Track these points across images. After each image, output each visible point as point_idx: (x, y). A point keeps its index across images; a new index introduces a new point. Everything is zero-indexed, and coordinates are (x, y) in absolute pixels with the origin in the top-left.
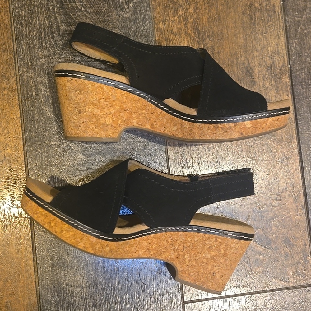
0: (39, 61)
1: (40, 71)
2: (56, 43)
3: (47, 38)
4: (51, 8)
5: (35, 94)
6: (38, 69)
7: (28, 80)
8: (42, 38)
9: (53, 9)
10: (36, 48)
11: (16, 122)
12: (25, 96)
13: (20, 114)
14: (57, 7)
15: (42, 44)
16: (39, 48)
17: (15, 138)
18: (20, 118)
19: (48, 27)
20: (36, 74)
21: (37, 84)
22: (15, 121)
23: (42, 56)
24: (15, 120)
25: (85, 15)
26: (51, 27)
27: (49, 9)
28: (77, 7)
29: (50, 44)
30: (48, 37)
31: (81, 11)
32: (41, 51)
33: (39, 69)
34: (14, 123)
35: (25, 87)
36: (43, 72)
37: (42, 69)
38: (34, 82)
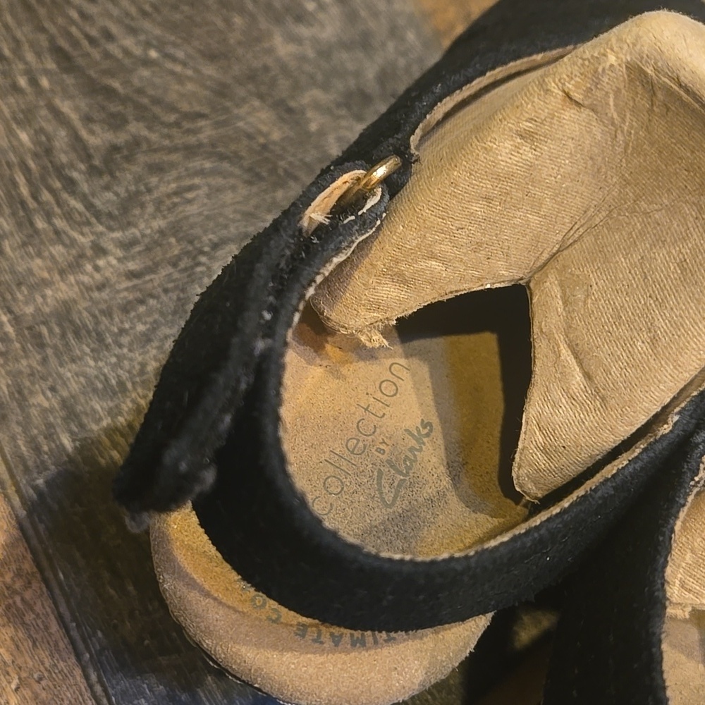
0: (44, 297)
1: (63, 335)
2: (90, 206)
3: (46, 196)
4: (22, 82)
5: (74, 441)
6: (51, 331)
7: (20, 392)
8: (23, 203)
9: (34, 82)
10: (13, 249)
11: (23, 600)
12: (30, 463)
13: (29, 556)
14: (47, 72)
15: (32, 224)
16: (24, 244)
17: (44, 683)
18: (38, 575)
19: (36, 156)
20: (49, 351)
21: (65, 394)
22: (18, 599)
23: (49, 270)
24: (15, 592)
25: (173, 73)
26: (49, 151)
27: (15, 88)
28: (127, 52)
29: (68, 216)
30: (52, 191)
31: (147, 62)
32: (39, 255)
33: (57, 330)
34: (18, 609)
35: (18, 423)
36: (77, 334)
37: (66, 324)
38: (53, 389)
